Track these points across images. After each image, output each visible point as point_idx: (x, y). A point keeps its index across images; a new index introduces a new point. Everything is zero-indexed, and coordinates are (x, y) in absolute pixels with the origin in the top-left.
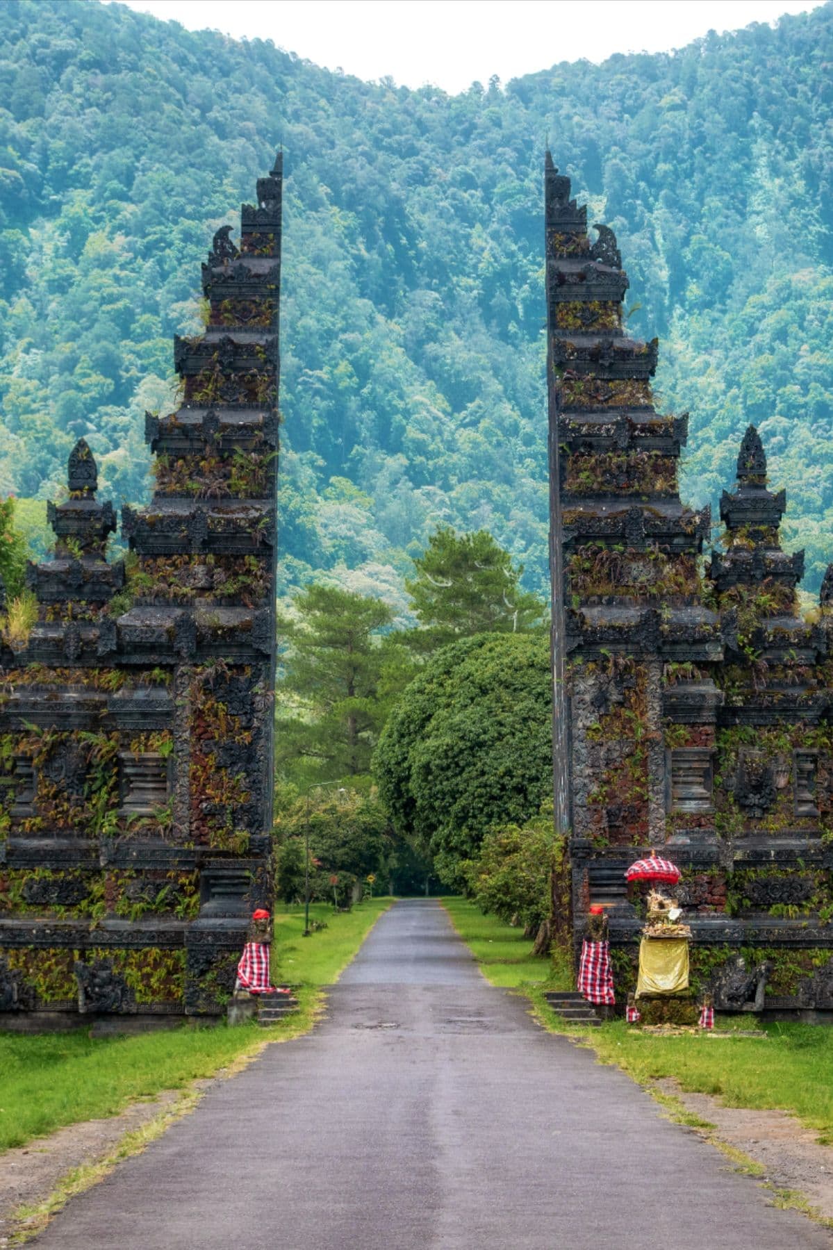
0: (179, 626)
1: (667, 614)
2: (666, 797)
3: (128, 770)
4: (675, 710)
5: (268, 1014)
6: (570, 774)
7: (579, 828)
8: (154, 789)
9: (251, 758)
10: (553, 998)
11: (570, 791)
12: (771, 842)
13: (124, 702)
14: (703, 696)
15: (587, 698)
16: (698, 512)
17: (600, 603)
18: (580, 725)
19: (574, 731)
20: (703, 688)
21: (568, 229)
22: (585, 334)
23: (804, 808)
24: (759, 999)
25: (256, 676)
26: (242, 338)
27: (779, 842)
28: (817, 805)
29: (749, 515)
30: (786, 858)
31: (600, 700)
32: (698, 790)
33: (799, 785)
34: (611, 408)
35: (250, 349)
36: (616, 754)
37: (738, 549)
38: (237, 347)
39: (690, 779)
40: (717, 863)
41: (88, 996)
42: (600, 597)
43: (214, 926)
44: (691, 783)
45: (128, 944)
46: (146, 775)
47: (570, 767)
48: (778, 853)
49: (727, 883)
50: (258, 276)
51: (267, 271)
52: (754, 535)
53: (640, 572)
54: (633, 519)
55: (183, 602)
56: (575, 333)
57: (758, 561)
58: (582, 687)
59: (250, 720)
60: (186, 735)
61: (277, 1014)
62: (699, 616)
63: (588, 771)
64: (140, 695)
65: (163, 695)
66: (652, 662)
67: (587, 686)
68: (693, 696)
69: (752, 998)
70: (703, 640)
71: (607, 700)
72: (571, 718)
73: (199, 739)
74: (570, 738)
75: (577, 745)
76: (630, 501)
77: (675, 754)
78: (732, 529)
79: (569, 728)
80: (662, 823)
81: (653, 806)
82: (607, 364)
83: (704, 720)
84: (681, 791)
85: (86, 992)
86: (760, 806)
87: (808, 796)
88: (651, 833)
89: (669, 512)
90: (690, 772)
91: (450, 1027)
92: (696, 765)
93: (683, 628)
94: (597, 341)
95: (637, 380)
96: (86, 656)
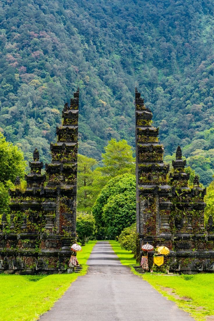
0: (57, 189)
1: (160, 186)
2: (160, 225)
3: (46, 219)
4: (162, 207)
5: (76, 270)
6: (140, 220)
7: (141, 232)
8: (52, 223)
9: (72, 217)
10: (135, 268)
11: (140, 224)
12: (182, 235)
13: (45, 205)
14: (168, 204)
15: (143, 204)
16: (167, 165)
17: (146, 184)
18: (142, 210)
19: (141, 211)
20: (168, 202)
21: (140, 104)
22: (144, 127)
23: (189, 228)
24: (179, 268)
25: (73, 199)
26: (71, 127)
27: (184, 235)
28: (192, 227)
29: (178, 165)
30: (186, 238)
31: (146, 205)
32: (167, 224)
33: (188, 223)
34: (149, 142)
35: (72, 130)
36: (149, 216)
37: (176, 173)
38: (70, 130)
39: (165, 221)
40: (171, 239)
41: (38, 267)
42: (146, 183)
43: (65, 252)
44: (165, 222)
45: (46, 256)
46: (50, 220)
47: (140, 219)
48: (184, 237)
49: (173, 244)
50: (74, 114)
51: (76, 113)
52: (179, 170)
53: (155, 178)
54: (153, 166)
55: (58, 184)
56: (141, 126)
57: (180, 175)
58: (142, 202)
59: (72, 209)
60: (59, 212)
61: (78, 270)
62: (167, 187)
63: (143, 220)
64: (49, 203)
65: (53, 203)
66: (157, 197)
67: (143, 202)
68: (166, 204)
69: (178, 268)
70: (168, 192)
71: (147, 205)
72: (140, 209)
73: (61, 212)
74: (140, 213)
75: (141, 214)
76: (153, 163)
77: (162, 216)
78: (175, 168)
79: (139, 211)
80: (159, 231)
81: (157, 227)
82: (148, 133)
83: (168, 209)
84: (163, 224)
85: (37, 266)
86: (180, 227)
87: (190, 225)
88: (157, 233)
89: (161, 165)
90: (165, 220)
91: (114, 273)
92: (166, 219)
93: (164, 190)
94: (146, 128)
95: (154, 137)
96: (38, 195)
